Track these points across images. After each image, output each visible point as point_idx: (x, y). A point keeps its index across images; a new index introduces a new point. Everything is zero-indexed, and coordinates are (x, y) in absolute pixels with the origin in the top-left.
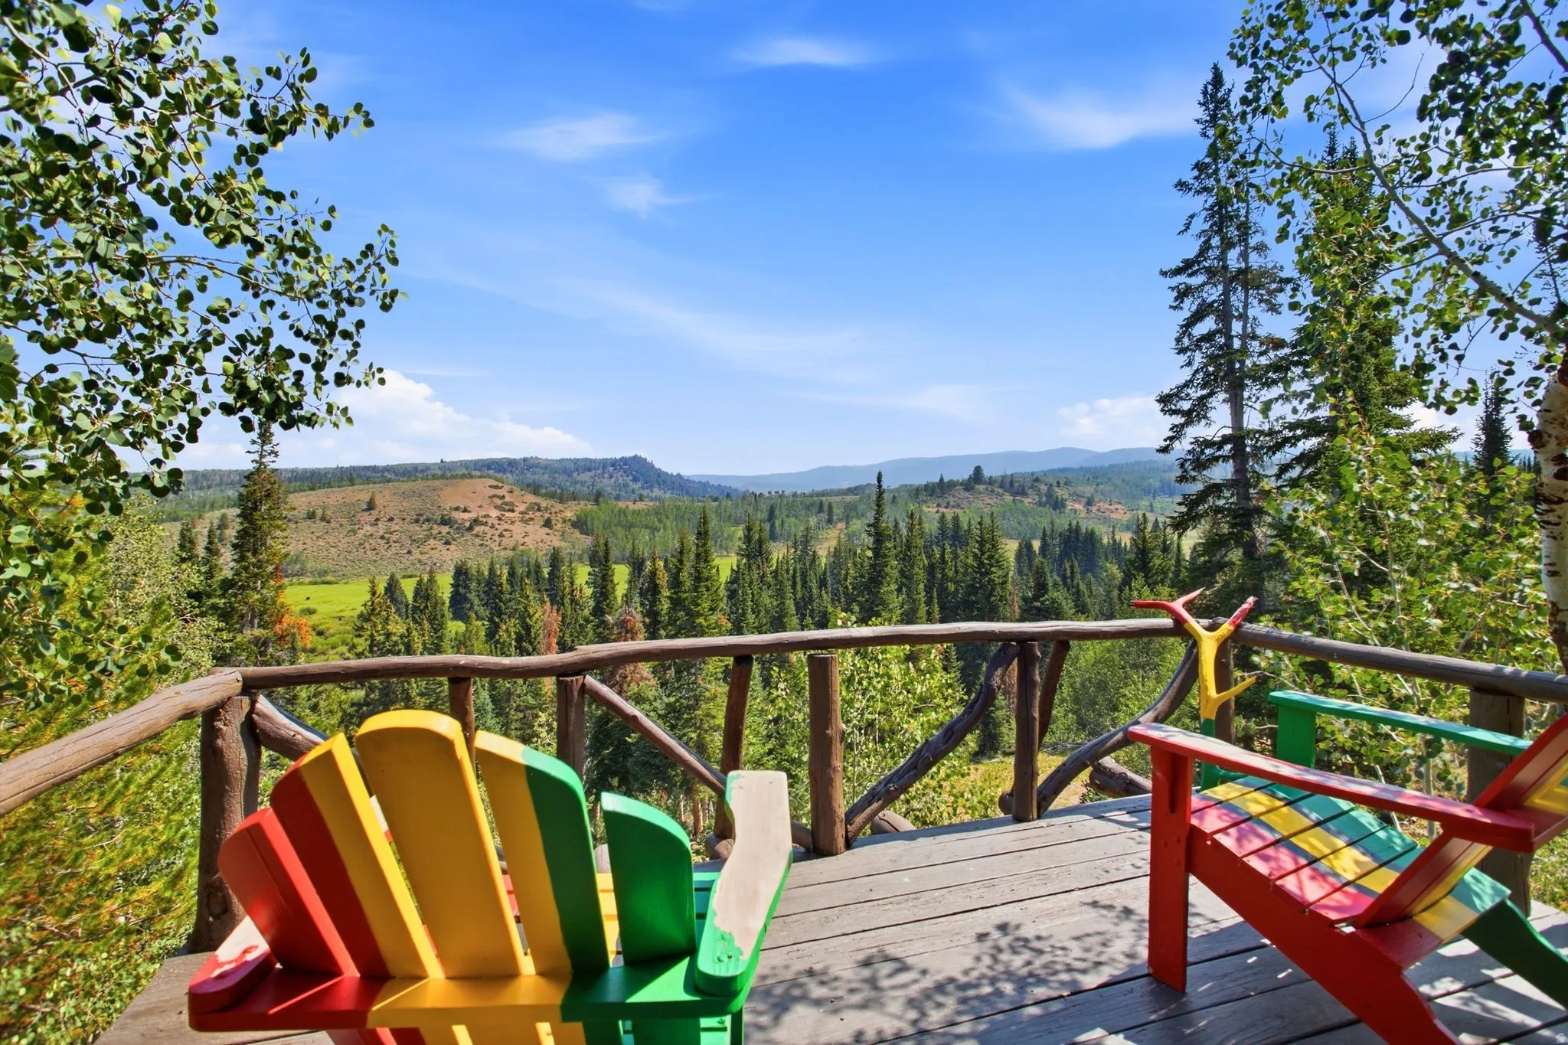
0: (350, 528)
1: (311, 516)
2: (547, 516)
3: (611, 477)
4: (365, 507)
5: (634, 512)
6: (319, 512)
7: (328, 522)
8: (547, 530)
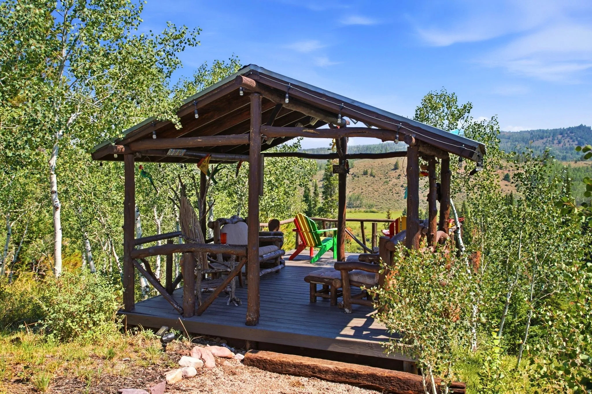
0: (385, 180)
1: (365, 173)
2: (506, 172)
3: (559, 142)
4: (393, 167)
5: (575, 169)
6: (369, 172)
7: (374, 177)
8: (506, 183)
